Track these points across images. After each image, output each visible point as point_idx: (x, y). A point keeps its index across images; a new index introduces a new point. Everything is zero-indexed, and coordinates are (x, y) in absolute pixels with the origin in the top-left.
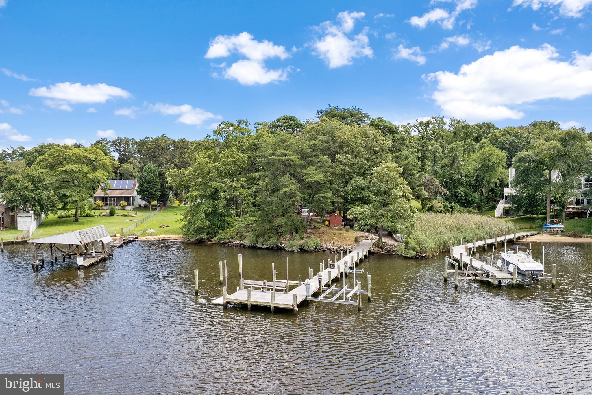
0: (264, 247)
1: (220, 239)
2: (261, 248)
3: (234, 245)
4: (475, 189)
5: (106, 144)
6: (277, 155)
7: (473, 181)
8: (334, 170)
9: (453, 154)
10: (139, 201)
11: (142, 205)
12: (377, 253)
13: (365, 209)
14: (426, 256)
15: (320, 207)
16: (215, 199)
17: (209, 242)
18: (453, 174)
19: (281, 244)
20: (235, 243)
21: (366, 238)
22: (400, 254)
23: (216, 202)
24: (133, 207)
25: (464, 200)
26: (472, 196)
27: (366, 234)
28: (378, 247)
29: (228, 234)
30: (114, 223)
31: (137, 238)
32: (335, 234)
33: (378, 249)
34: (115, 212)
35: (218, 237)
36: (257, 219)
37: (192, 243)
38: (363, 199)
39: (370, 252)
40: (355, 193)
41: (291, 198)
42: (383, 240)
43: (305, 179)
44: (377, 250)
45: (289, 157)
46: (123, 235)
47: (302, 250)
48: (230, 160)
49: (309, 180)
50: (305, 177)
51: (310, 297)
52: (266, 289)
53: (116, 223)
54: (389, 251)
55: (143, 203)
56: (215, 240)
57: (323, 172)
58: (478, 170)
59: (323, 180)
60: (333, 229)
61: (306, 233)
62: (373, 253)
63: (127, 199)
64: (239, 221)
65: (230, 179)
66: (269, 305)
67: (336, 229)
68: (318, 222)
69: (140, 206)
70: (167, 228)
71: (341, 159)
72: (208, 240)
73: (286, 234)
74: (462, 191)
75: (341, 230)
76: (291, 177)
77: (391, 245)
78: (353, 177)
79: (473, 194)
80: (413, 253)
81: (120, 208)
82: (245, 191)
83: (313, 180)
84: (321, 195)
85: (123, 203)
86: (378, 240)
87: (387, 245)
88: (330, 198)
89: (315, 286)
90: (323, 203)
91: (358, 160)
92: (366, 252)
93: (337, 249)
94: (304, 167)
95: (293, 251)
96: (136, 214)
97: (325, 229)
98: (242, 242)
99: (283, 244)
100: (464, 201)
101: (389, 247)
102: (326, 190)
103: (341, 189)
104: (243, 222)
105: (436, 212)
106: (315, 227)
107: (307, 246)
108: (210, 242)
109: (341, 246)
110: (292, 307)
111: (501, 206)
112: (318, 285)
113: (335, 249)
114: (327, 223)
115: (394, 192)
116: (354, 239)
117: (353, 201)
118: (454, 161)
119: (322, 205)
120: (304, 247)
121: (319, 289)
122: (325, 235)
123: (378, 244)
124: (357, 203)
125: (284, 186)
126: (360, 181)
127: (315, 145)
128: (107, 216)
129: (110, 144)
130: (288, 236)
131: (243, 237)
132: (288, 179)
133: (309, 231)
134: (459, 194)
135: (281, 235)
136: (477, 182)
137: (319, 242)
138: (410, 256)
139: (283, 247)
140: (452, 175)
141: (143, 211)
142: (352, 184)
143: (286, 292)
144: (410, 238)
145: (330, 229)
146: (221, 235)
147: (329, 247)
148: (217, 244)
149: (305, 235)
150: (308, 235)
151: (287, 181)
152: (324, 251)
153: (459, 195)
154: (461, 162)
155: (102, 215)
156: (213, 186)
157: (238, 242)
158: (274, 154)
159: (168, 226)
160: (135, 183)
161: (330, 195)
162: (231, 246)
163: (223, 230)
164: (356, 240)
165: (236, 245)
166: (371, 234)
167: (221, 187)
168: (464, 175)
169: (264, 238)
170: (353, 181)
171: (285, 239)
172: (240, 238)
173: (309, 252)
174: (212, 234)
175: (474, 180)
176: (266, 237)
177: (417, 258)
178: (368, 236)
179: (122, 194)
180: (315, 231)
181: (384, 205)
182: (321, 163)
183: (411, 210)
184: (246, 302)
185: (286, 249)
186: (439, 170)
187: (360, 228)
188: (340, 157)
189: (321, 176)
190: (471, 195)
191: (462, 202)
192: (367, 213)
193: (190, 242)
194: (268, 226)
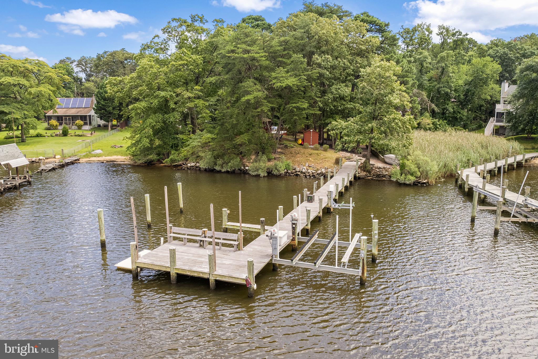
0: (223, 170)
1: (173, 161)
2: (220, 172)
3: (188, 168)
4: (464, 105)
5: (71, 63)
6: (237, 51)
7: (462, 97)
8: (310, 73)
9: (443, 65)
10: (98, 121)
11: (101, 125)
12: (363, 178)
13: (349, 122)
14: (428, 182)
15: (292, 120)
16: (166, 113)
17: (160, 164)
18: (441, 87)
19: (244, 167)
20: (189, 165)
21: (349, 159)
22: (395, 180)
23: (166, 116)
24: (92, 127)
25: (451, 117)
26: (460, 113)
27: (348, 155)
28: (364, 171)
29: (182, 155)
30: (64, 143)
31: (78, 160)
32: (310, 155)
33: (365, 173)
34: (68, 132)
35: (170, 158)
36: (215, 136)
37: (139, 166)
38: (344, 112)
39: (355, 177)
40: (335, 103)
41: (256, 108)
42: (371, 162)
43: (274, 84)
44: (363, 174)
45: (253, 54)
46: (64, 157)
47: (270, 174)
48: (180, 63)
49: (279, 84)
50: (274, 81)
51: (279, 259)
52: (207, 243)
53: (66, 143)
54: (378, 176)
55: (102, 122)
56: (167, 161)
57: (296, 76)
58: (469, 83)
59: (297, 85)
60: (308, 148)
61: (275, 153)
62: (359, 178)
63: (83, 118)
64: (194, 139)
65: (183, 88)
66: (206, 276)
67: (312, 149)
68: (290, 141)
69: (99, 126)
70: (119, 149)
71: (319, 61)
72: (159, 161)
73: (250, 155)
74: (450, 108)
75: (317, 149)
76: (257, 82)
77: (380, 168)
78: (333, 84)
79: (462, 111)
80: (412, 179)
81: (76, 127)
82: (200, 103)
83: (284, 85)
84: (294, 105)
85: (79, 122)
86: (364, 162)
87: (376, 168)
88: (304, 109)
89: (286, 237)
90: (296, 115)
91: (340, 62)
92: (351, 178)
93: (313, 173)
94: (273, 70)
95: (258, 176)
96: (91, 134)
97: (298, 149)
98: (198, 165)
99: (247, 166)
100: (451, 119)
101: (378, 170)
102: (300, 99)
103: (318, 99)
104: (198, 140)
105: (426, 129)
106: (286, 147)
107: (276, 168)
108: (162, 165)
109: (318, 170)
110: (244, 282)
111: (492, 124)
112: (291, 234)
113: (311, 173)
114: (300, 142)
115: (389, 98)
116: (334, 161)
117: (333, 114)
118: (442, 73)
119: (295, 117)
120: (272, 171)
121: (293, 239)
122: (298, 155)
123: (364, 167)
124: (337, 117)
125: (248, 93)
126: (342, 89)
127: (286, 42)
128: (60, 136)
129: (76, 63)
130: (253, 157)
131: (198, 158)
132: (252, 84)
133: (279, 150)
134: (447, 110)
135: (245, 155)
136: (467, 97)
137: (291, 165)
138: (408, 183)
139: (247, 170)
140: (441, 89)
141: (101, 131)
142: (332, 93)
143: (238, 248)
144: (408, 160)
145: (305, 148)
146: (174, 155)
147: (304, 171)
148: (169, 166)
149: (273, 156)
150: (278, 156)
151: (251, 87)
152: (297, 175)
153: (447, 112)
154: (451, 75)
155: (54, 135)
156: (161, 95)
157: (193, 164)
158: (233, 51)
159: (121, 147)
160: (92, 101)
161: (306, 105)
162: (184, 169)
163: (176, 150)
164: (337, 162)
165: (191, 168)
166: (354, 155)
167: (171, 96)
168: (454, 89)
169: (224, 159)
170: (333, 88)
171: (249, 160)
172: (196, 160)
173: (279, 177)
174: (163, 155)
175: (464, 95)
176: (226, 158)
177: (416, 185)
178: (351, 157)
179: (78, 113)
180: (287, 151)
181: (374, 118)
182: (294, 64)
183: (410, 123)
184: (168, 270)
185: (250, 172)
186: (426, 83)
187: (344, 146)
188: (317, 58)
189: (294, 80)
190: (458, 112)
191: (449, 120)
192: (353, 127)
193: (137, 164)
194: (227, 145)
